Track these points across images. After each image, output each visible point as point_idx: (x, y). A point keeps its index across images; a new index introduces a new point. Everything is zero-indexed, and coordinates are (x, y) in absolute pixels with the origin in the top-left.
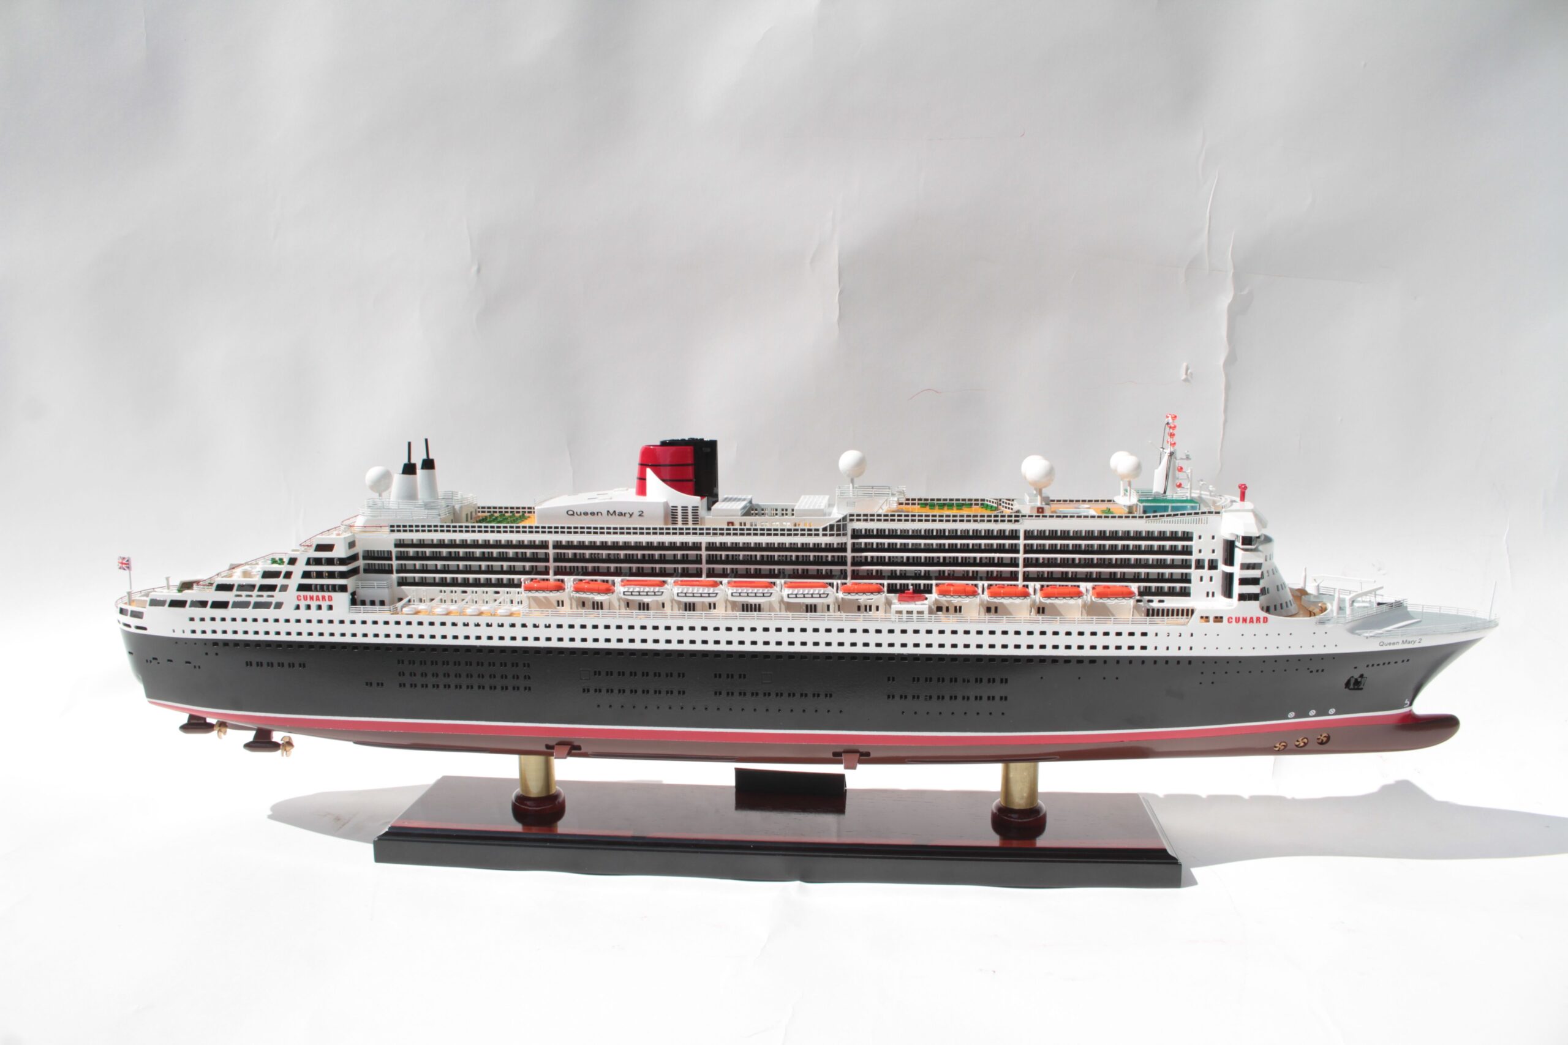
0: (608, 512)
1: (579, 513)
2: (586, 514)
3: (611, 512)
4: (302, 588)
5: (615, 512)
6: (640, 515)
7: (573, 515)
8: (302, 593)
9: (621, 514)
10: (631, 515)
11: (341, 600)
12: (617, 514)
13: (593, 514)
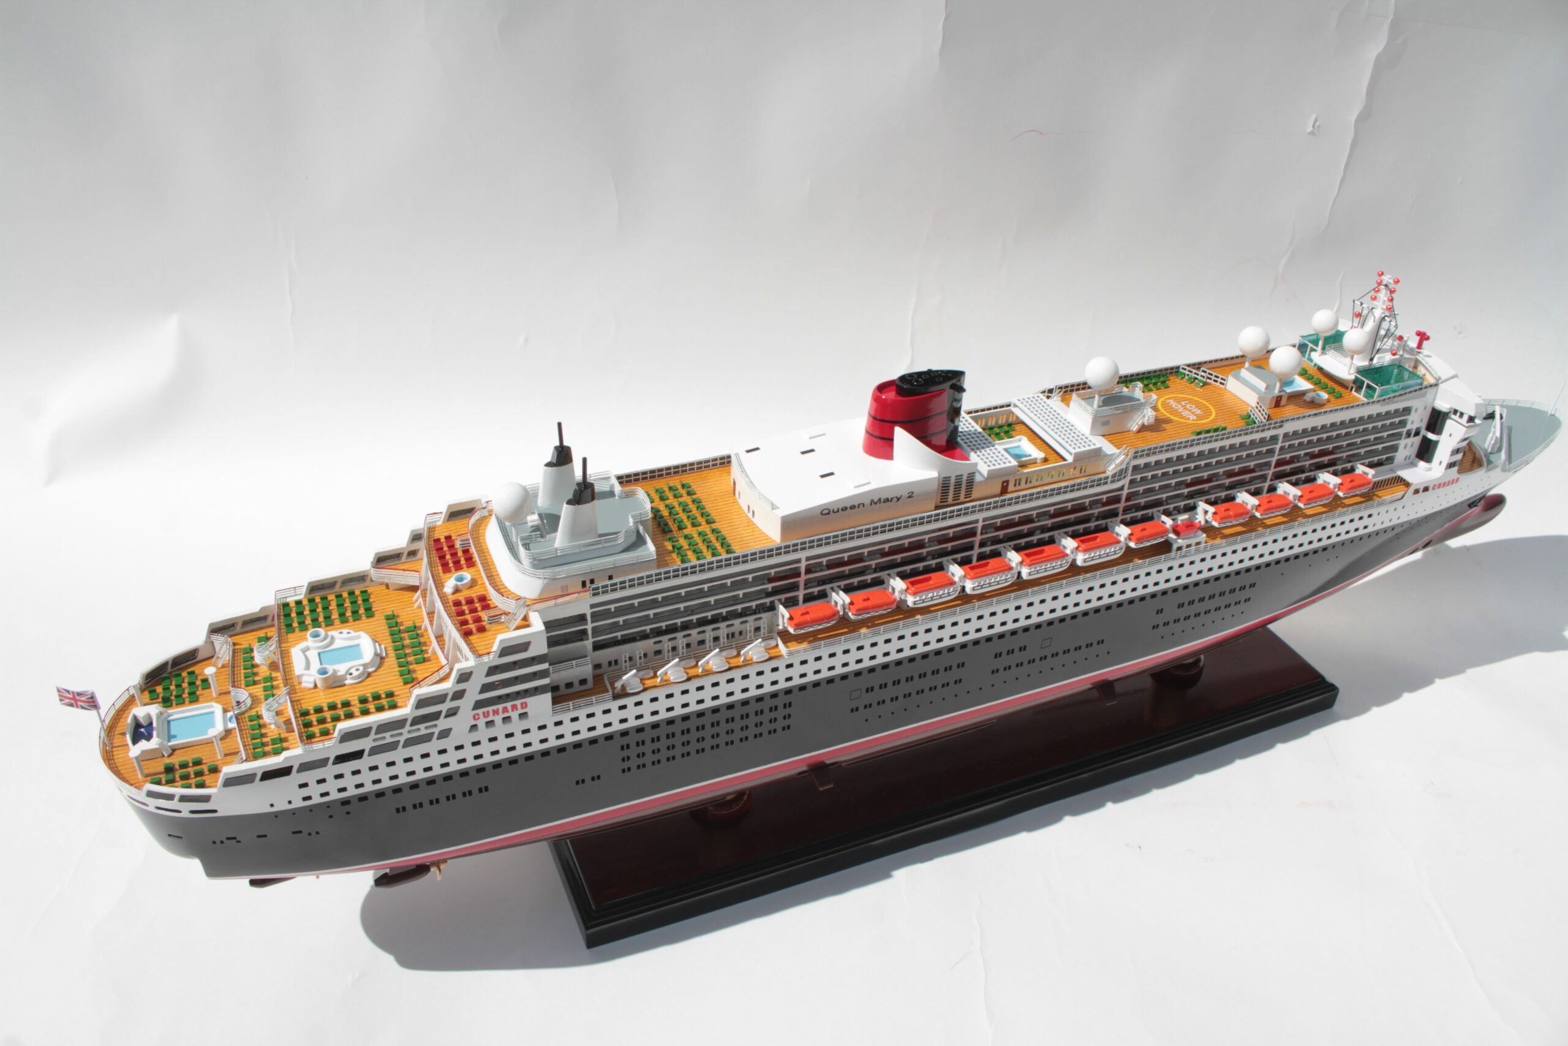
0: (872, 501)
1: (836, 510)
2: (844, 509)
3: (876, 500)
4: (479, 705)
5: (880, 499)
6: (909, 497)
7: (829, 513)
8: (480, 711)
9: (887, 500)
10: (898, 499)
11: (541, 706)
12: (882, 501)
13: (853, 507)
